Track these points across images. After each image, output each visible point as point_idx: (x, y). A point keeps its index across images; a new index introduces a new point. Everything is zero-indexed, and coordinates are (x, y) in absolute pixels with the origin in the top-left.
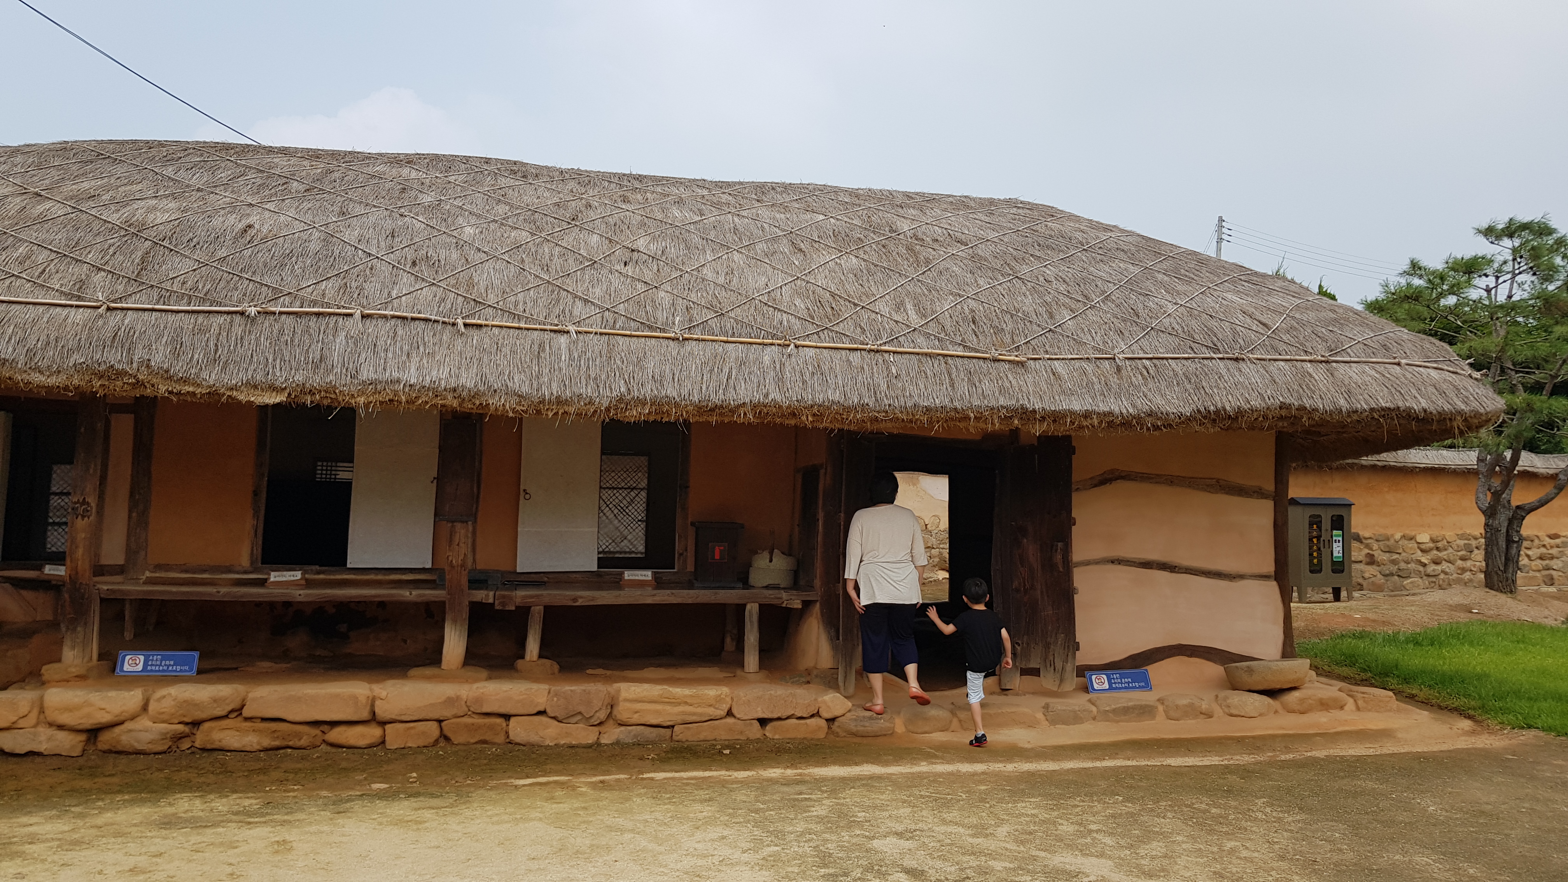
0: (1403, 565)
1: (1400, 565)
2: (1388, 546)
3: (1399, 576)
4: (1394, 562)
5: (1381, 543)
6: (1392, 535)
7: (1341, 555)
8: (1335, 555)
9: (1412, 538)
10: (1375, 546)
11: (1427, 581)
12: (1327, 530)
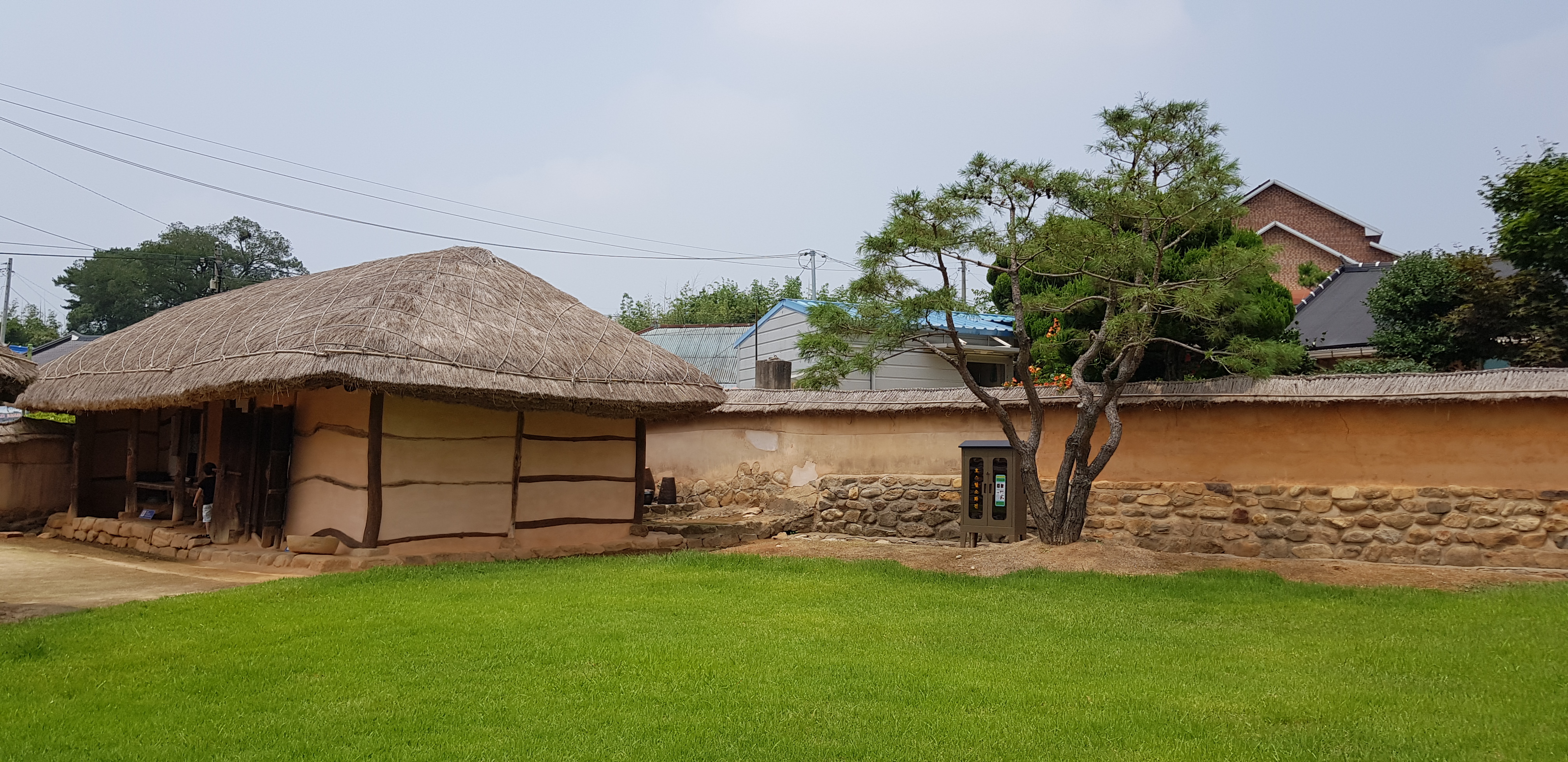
0: (1297, 526)
1: (1294, 525)
2: (1273, 501)
3: (1287, 539)
4: (1281, 521)
5: (1262, 497)
6: (1284, 489)
7: (1004, 500)
8: (997, 499)
9: (1325, 493)
10: (1252, 500)
11: (1341, 549)
12: (988, 474)
